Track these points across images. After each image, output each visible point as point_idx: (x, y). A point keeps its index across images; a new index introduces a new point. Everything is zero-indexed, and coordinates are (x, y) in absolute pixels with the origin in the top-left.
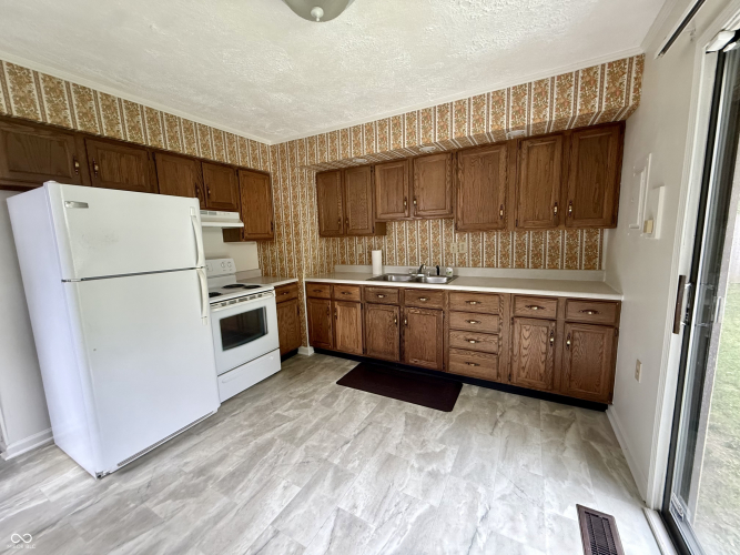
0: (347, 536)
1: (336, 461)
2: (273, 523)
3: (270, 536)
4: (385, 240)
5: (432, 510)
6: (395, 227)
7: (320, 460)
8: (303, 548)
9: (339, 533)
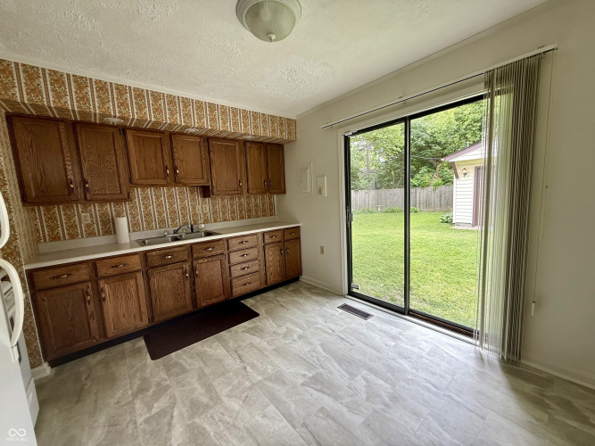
0: (322, 383)
1: (260, 378)
2: (294, 428)
3: (305, 430)
4: (126, 207)
5: (321, 345)
6: (138, 193)
7: (250, 388)
8: (323, 408)
9: (319, 387)
